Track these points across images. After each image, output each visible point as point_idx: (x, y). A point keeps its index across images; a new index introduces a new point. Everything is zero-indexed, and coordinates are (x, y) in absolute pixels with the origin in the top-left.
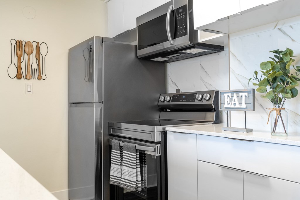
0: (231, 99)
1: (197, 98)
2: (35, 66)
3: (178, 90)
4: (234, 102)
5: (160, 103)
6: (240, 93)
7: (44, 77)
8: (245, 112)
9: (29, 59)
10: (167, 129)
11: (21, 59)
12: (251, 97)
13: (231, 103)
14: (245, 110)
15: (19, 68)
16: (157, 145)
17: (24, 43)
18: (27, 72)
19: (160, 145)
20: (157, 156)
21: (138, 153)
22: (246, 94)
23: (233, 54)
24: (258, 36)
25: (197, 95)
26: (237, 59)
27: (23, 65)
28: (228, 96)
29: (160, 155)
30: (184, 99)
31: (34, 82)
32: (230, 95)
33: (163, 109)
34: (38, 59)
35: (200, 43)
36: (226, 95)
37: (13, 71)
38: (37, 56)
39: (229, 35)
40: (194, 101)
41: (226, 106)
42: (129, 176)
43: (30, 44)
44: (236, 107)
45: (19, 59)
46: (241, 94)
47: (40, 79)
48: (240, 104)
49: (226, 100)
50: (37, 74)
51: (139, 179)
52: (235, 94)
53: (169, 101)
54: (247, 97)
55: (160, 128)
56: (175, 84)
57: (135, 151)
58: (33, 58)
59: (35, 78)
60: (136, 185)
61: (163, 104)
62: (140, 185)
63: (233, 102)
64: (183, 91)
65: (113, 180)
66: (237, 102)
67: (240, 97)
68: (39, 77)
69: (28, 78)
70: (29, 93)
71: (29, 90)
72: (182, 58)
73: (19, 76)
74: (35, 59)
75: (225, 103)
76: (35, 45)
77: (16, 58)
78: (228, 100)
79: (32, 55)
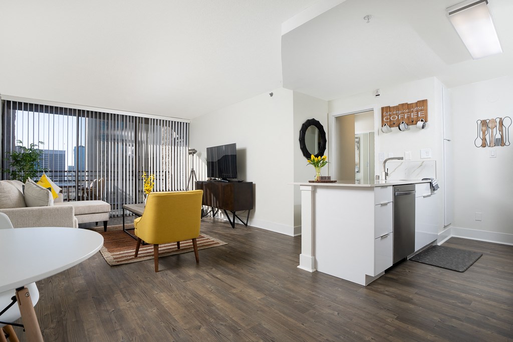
2: (498, 136)
7: (507, 143)
9: (492, 132)
15: (484, 139)
17: (488, 121)
18: (492, 141)
27: (487, 137)
31: (498, 148)
34: (501, 130)
37: (479, 142)
38: (500, 128)
43: (494, 121)
45: (484, 133)
47: (504, 146)
50: (501, 142)
59: (498, 145)
69: (491, 145)
71: (493, 154)
73: (484, 145)
74: (498, 131)
76: (498, 120)
77: (481, 133)
79: (495, 129)
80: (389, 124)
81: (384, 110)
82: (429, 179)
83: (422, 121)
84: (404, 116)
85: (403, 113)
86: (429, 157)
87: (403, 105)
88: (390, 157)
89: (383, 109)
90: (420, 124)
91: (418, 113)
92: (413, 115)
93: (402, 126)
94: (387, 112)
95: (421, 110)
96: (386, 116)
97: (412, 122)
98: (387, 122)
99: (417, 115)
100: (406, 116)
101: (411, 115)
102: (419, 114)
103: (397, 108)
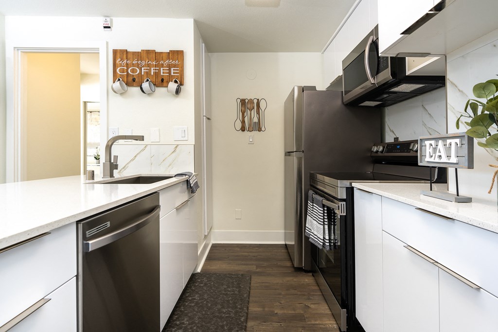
0: (435, 149)
1: (411, 148)
2: (256, 120)
3: (396, 139)
4: (440, 154)
5: (373, 155)
6: (447, 140)
7: (263, 129)
8: (456, 169)
9: (251, 114)
10: (354, 185)
11: (244, 115)
12: (466, 147)
13: (434, 155)
14: (456, 166)
15: (243, 122)
16: (340, 203)
17: (247, 101)
18: (250, 125)
19: (345, 203)
20: (340, 216)
21: (326, 209)
22: (458, 140)
23: (452, 83)
24: (495, 46)
25: (412, 144)
26: (459, 90)
27: (246, 119)
28: (431, 145)
29: (345, 214)
30: (398, 149)
31: (255, 133)
32: (433, 142)
33: (377, 160)
34: (258, 113)
35: (408, 76)
36: (427, 143)
37: (239, 125)
38: (258, 110)
39: (446, 56)
40: (410, 152)
41: (428, 159)
42: (317, 231)
43: (251, 101)
44: (442, 161)
45: (243, 114)
46: (449, 141)
47: (260, 131)
48: (449, 157)
49: (428, 150)
50: (258, 127)
51: (327, 237)
52: (440, 141)
53: (382, 152)
54: (459, 145)
55: (346, 183)
56: (393, 132)
57: (322, 206)
58: (254, 112)
59: (256, 130)
60: (330, 244)
61: (376, 155)
62: (328, 244)
63: (438, 154)
64: (401, 140)
65: (307, 231)
66: (443, 154)
67: (447, 146)
68: (260, 130)
69: (250, 130)
70: (251, 143)
71: (251, 140)
72: (398, 100)
73: (243, 129)
74: (256, 113)
75: (427, 155)
76: (255, 101)
77: (241, 114)
78: (431, 150)
79: (253, 110)
80: (125, 80)
81: (118, 55)
82: (186, 175)
83: (176, 82)
84: (150, 70)
85: (149, 65)
86: (185, 139)
87: (148, 52)
88: (121, 134)
89: (115, 52)
90: (173, 86)
91: (170, 70)
92: (163, 72)
93: (146, 85)
94: (122, 59)
95: (175, 66)
96: (121, 66)
97: (161, 82)
98: (122, 76)
99: (170, 73)
100: (152, 71)
101: (159, 70)
102: (172, 71)
103: (138, 55)
